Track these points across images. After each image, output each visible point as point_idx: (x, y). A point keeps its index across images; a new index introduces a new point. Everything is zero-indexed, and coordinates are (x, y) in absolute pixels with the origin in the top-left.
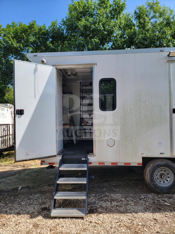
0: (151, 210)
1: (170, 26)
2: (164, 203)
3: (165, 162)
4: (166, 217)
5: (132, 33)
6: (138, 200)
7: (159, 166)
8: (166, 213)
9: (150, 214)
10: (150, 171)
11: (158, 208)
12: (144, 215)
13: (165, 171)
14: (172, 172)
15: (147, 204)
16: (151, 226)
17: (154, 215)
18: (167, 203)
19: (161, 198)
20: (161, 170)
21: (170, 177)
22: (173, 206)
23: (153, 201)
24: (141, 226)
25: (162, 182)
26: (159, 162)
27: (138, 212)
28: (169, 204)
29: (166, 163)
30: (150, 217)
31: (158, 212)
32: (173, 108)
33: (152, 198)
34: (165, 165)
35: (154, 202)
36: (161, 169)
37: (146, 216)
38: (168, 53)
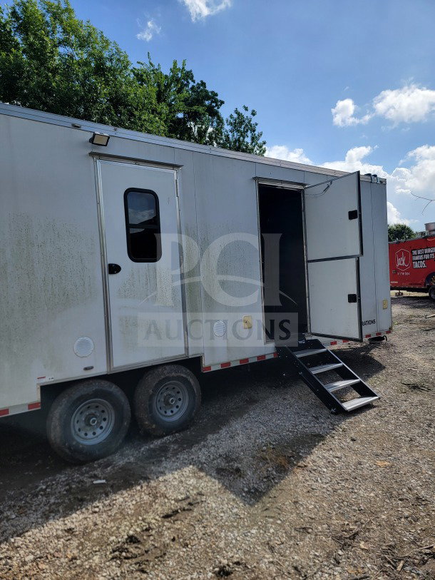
0: (61, 511)
1: (105, 77)
2: (92, 482)
3: (96, 386)
4: (95, 512)
5: (10, 63)
6: (28, 499)
7: (82, 399)
8: (94, 504)
9: (57, 522)
10: (61, 416)
11: (78, 499)
12: (43, 531)
13: (97, 407)
14: (110, 406)
15: (52, 501)
16: (59, 551)
17: (66, 522)
18: (100, 479)
19: (87, 472)
20: (89, 407)
21: (107, 417)
22: (111, 482)
23: (67, 487)
24: (30, 564)
25: (90, 435)
26: (83, 390)
27: (26, 529)
28: (104, 481)
29: (97, 388)
30: (57, 530)
31: (78, 510)
32: (109, 262)
33: (67, 480)
34: (97, 394)
35: (71, 488)
36: (87, 406)
37: (46, 532)
38: (90, 136)
